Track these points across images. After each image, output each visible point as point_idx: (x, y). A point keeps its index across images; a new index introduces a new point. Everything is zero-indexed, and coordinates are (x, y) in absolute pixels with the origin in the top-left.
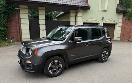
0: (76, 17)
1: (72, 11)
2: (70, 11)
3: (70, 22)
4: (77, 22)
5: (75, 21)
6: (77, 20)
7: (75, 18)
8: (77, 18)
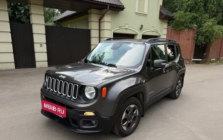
0: (100, 22)
1: (93, 11)
2: (89, 11)
3: (90, 30)
4: (102, 32)
5: (100, 30)
6: (102, 28)
7: (98, 23)
8: (102, 24)
